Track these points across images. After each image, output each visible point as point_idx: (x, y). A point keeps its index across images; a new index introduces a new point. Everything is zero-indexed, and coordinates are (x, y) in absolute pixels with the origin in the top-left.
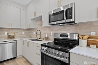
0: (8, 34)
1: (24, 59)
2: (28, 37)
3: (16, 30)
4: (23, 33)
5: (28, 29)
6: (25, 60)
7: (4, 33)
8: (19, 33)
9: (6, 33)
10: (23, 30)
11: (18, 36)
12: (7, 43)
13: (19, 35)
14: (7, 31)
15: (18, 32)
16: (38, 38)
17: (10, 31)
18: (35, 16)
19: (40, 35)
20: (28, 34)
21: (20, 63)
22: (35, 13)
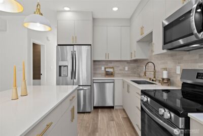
0: (105, 68)
1: (124, 114)
2: (136, 75)
3: (116, 63)
4: (126, 69)
5: (136, 61)
6: (125, 116)
7: (101, 68)
8: (121, 68)
9: (103, 68)
10: (126, 63)
11: (119, 74)
12: (107, 82)
13: (120, 72)
14: (104, 65)
15: (118, 67)
16: (150, 79)
17: (107, 65)
18: (141, 35)
19: (155, 73)
20: (134, 70)
21: (116, 117)
22: (142, 28)
